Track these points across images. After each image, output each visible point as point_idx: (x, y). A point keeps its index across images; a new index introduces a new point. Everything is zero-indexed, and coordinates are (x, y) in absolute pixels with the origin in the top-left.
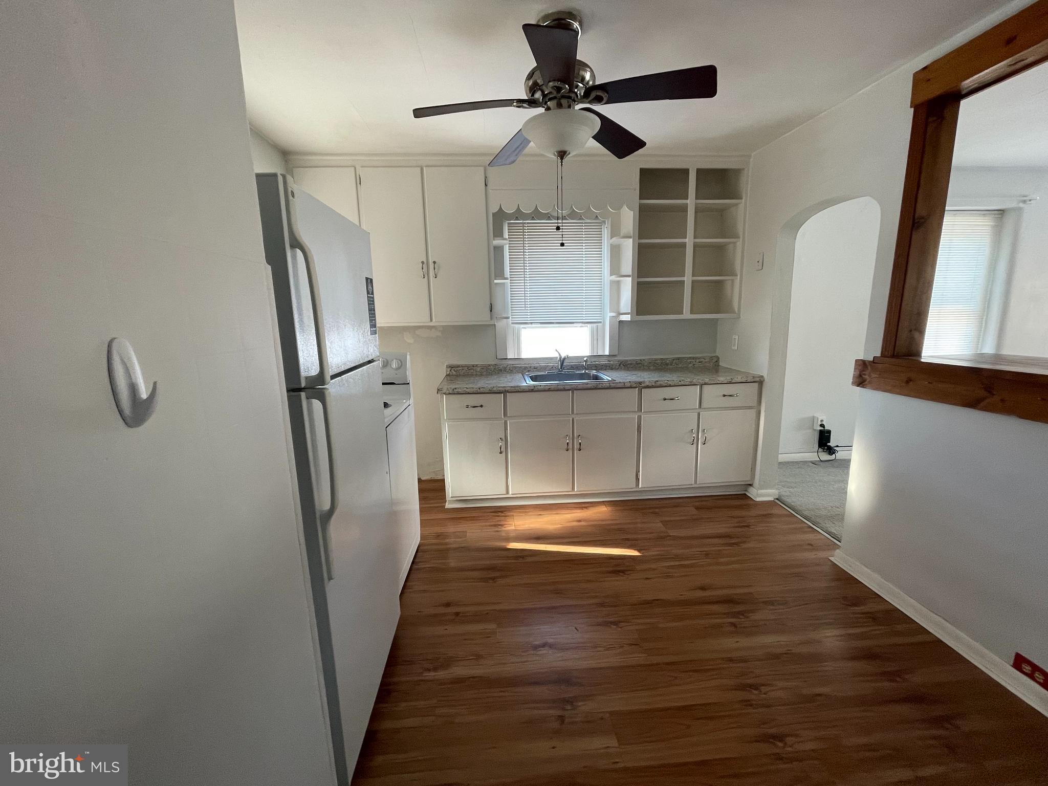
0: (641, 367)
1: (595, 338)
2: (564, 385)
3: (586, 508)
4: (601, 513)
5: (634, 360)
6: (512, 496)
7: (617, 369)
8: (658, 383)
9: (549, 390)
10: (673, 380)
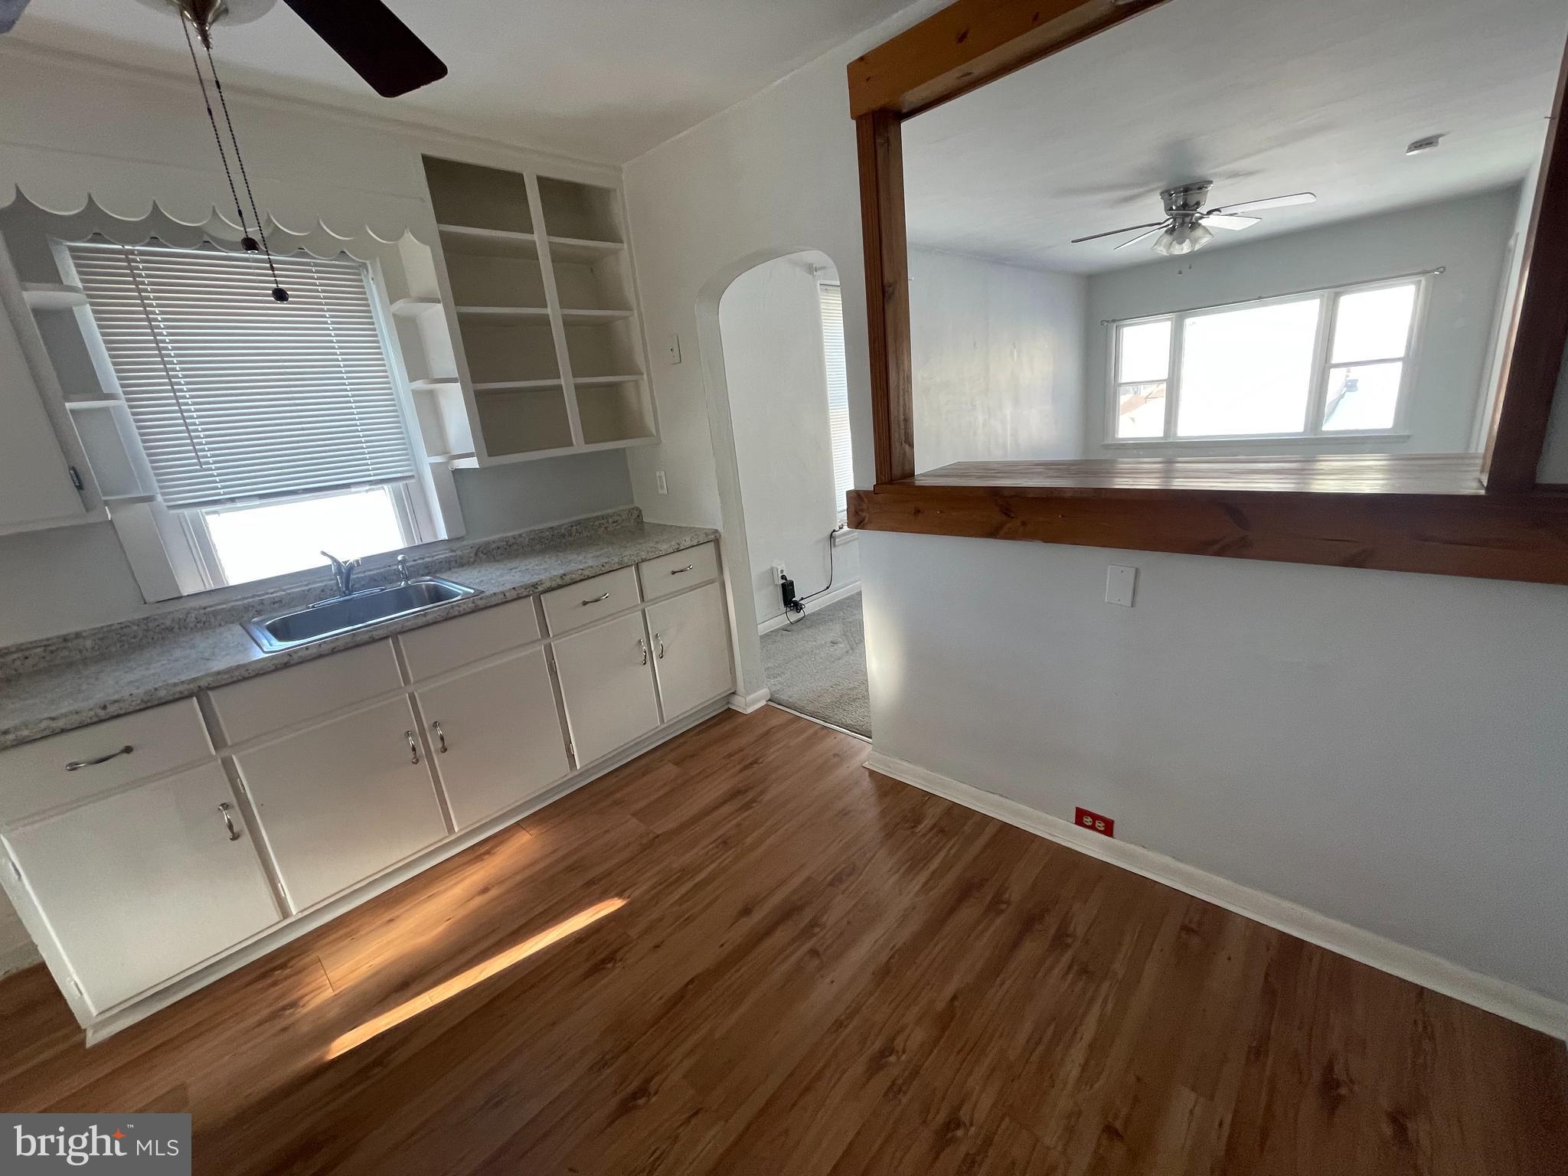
0: (518, 550)
1: (409, 509)
2: (367, 631)
3: (488, 852)
4: (522, 848)
5: (501, 540)
6: (301, 916)
7: (473, 563)
8: (567, 579)
9: (334, 652)
10: (591, 567)
